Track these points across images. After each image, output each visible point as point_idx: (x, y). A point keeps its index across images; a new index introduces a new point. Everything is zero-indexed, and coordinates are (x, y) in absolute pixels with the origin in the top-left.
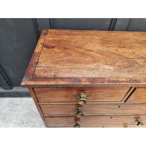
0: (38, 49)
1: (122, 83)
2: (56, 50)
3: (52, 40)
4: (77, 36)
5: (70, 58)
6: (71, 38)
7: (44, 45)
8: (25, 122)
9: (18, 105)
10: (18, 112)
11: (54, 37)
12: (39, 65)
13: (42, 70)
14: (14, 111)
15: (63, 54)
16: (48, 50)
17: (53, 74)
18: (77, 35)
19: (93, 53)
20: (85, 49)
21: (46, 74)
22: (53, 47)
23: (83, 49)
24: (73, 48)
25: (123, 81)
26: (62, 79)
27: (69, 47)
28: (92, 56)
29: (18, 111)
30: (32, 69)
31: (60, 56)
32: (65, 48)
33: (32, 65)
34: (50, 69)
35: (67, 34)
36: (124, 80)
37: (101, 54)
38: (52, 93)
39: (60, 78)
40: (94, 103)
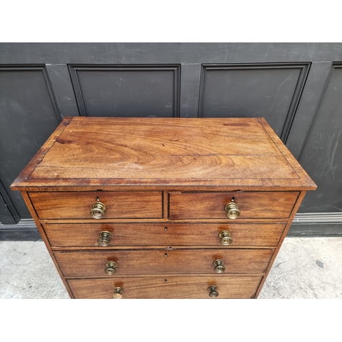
0: (46, 146)
1: (143, 184)
2: (73, 145)
3: (73, 132)
4: (113, 127)
5: (89, 155)
6: (102, 130)
7: (58, 140)
8: (34, 285)
9: (25, 254)
10: (25, 267)
11: (78, 128)
12: (42, 164)
13: (42, 171)
14: (17, 265)
15: (81, 150)
16: (62, 145)
17: (56, 174)
18: (114, 125)
19: (126, 149)
20: (116, 144)
21: (46, 174)
22: (70, 142)
23: (114, 144)
24: (101, 142)
25: (147, 182)
26: (65, 180)
27: (95, 141)
28: (122, 153)
29: (24, 265)
30: (31, 169)
31: (75, 154)
32: (88, 143)
33: (31, 165)
34: (54, 169)
35: (99, 124)
36: (150, 180)
37: (136, 150)
38: (55, 202)
39: (63, 179)
40: (123, 221)
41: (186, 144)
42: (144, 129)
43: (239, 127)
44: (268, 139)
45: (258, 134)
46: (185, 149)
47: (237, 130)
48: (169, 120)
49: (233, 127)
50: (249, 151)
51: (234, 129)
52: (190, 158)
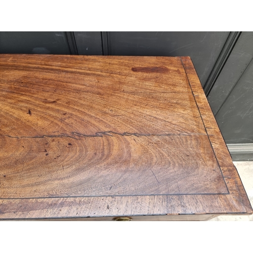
41: (66, 110)
42: (11, 78)
43: (154, 75)
44: (191, 100)
45: (177, 89)
46: (62, 120)
47: (149, 79)
48: (55, 60)
49: (145, 75)
50: (159, 126)
51: (145, 79)
52: (64, 142)
